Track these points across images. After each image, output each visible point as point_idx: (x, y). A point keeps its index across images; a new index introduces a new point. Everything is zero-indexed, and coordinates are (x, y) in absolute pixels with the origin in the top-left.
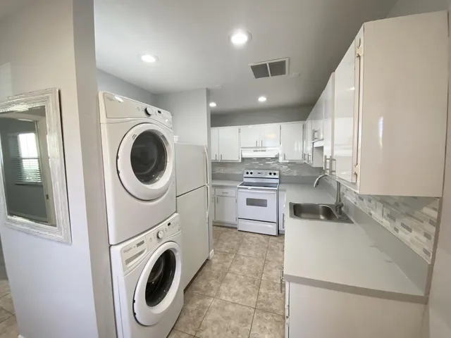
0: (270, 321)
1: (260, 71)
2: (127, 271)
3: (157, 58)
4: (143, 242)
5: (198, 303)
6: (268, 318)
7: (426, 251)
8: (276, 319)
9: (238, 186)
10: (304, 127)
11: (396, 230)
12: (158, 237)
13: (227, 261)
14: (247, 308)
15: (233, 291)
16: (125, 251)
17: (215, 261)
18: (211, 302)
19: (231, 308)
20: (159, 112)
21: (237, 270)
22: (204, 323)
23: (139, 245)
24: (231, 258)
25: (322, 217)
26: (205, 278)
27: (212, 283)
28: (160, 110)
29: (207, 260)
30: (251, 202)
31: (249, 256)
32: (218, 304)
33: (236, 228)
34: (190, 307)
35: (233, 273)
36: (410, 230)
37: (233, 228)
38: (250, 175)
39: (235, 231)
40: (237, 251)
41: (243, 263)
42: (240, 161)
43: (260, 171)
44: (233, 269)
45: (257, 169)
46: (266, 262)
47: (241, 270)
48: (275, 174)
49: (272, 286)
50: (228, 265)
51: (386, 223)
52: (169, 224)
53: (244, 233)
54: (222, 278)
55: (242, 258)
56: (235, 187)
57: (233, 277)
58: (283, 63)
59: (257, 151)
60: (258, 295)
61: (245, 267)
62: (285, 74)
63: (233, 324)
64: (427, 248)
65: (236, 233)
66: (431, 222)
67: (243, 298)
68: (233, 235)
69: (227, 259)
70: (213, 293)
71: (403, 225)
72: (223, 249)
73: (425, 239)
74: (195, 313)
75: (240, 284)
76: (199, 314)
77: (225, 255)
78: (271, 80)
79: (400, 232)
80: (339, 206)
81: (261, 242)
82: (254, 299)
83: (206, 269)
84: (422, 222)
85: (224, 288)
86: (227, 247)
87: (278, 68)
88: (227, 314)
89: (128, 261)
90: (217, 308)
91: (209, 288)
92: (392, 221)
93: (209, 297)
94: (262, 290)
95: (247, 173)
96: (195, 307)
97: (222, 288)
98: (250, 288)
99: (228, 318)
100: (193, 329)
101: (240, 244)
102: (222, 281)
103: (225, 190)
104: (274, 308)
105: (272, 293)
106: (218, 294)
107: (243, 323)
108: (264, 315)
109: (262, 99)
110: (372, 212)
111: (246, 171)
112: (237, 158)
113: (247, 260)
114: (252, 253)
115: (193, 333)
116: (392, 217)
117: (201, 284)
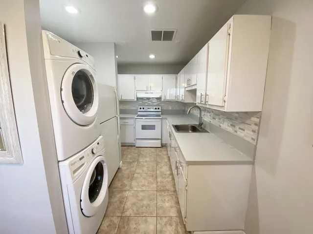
0: (167, 195)
1: (156, 36)
2: (75, 179)
3: (80, 11)
4: (83, 157)
5: (118, 196)
6: (166, 194)
7: (253, 139)
8: (170, 193)
9: (136, 117)
10: (176, 78)
11: (236, 132)
12: (93, 153)
13: (133, 167)
14: (152, 192)
15: (140, 184)
16: (72, 165)
17: (124, 168)
18: (127, 194)
19: (141, 194)
20: (87, 56)
21: (141, 171)
22: (126, 207)
23: (81, 159)
24: (135, 164)
25: (190, 132)
26: (119, 180)
27: (126, 182)
28: (87, 54)
29: (119, 168)
30: (144, 127)
31: (146, 162)
32: (133, 194)
33: (135, 146)
34: (113, 200)
35: (138, 173)
36: (244, 130)
37: (132, 146)
38: (142, 110)
39: (134, 148)
40: (138, 160)
41: (143, 166)
42: (136, 100)
43: (148, 107)
44: (138, 171)
45: (147, 106)
46: (157, 163)
47: (143, 171)
48: (159, 109)
49: (164, 176)
50: (133, 169)
51: (230, 129)
52: (98, 144)
53: (140, 148)
54: (131, 178)
55: (142, 163)
56: (134, 118)
57: (139, 176)
58: (172, 33)
59: (147, 93)
60: (157, 183)
61: (145, 169)
62: (171, 40)
63: (145, 202)
64: (253, 137)
65: (135, 149)
66: (256, 124)
67: (148, 186)
68: (133, 150)
69: (132, 165)
70: (127, 188)
71: (240, 128)
72: (128, 160)
73: (252, 133)
74: (118, 202)
75: (145, 179)
76: (121, 202)
77: (130, 163)
78: (162, 43)
79: (238, 132)
80: (201, 124)
81: (152, 152)
82: (155, 185)
83: (119, 175)
84: (250, 125)
85: (134, 183)
86: (131, 158)
87: (168, 36)
88: (140, 198)
89: (74, 172)
90: (133, 196)
91: (124, 185)
92: (233, 127)
93: (125, 191)
94: (159, 180)
95: (141, 108)
96: (117, 199)
97: (133, 183)
98: (151, 180)
99: (142, 200)
100: (119, 212)
101: (139, 155)
102: (132, 180)
103: (126, 121)
104: (168, 188)
105: (164, 180)
106: (131, 187)
107: (151, 200)
108: (163, 193)
109: (152, 57)
110: (221, 125)
111: (140, 107)
112: (134, 98)
113: (145, 164)
114: (148, 159)
115: (120, 215)
116: (233, 126)
117: (118, 184)
